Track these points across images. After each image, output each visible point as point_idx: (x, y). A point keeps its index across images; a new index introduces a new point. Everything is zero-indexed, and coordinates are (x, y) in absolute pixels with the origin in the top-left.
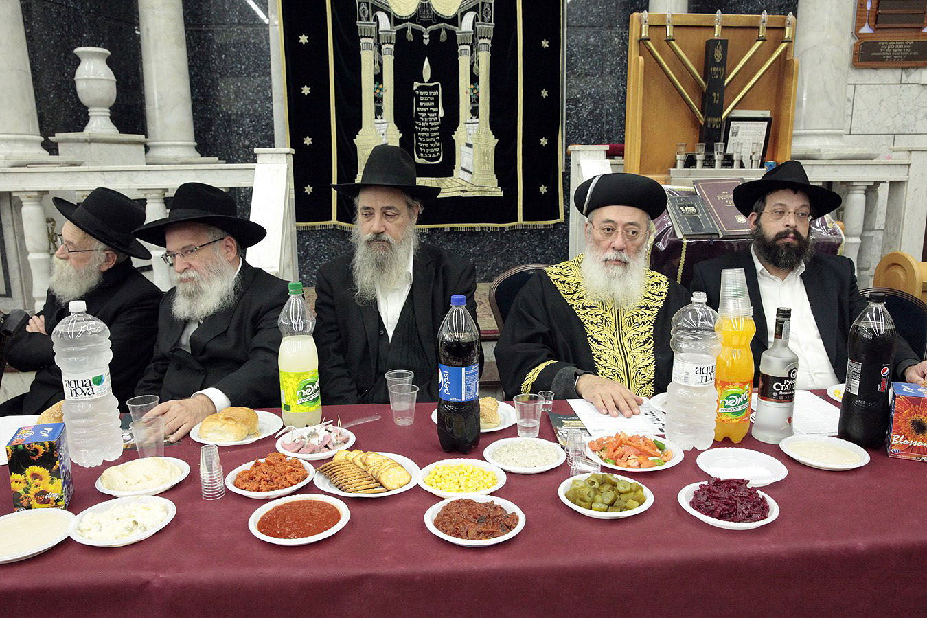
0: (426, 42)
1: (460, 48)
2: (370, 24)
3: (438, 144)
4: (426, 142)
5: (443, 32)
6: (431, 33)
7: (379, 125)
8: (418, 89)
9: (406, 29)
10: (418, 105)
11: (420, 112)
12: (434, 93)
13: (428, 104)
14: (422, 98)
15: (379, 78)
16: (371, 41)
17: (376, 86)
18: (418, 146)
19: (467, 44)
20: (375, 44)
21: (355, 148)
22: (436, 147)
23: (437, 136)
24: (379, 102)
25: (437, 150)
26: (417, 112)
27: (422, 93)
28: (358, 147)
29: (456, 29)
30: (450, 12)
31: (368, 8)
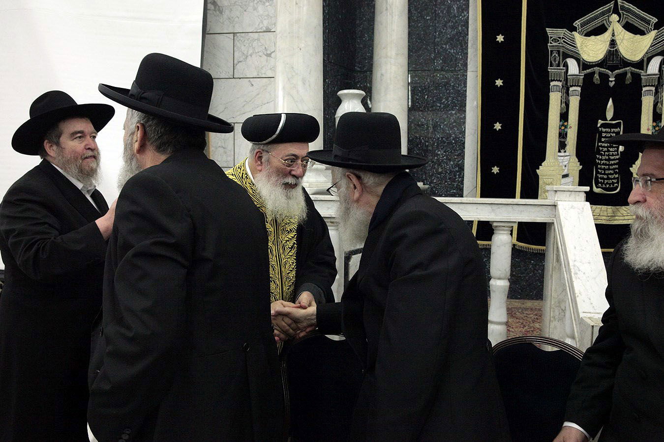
0: (612, 84)
1: (644, 89)
2: (559, 69)
3: (617, 176)
4: (604, 174)
5: (629, 75)
6: (617, 77)
7: (562, 158)
8: (601, 126)
9: (594, 73)
10: (600, 141)
11: (601, 146)
12: (616, 130)
14: (604, 135)
15: (564, 117)
16: (560, 84)
17: (561, 123)
18: (597, 178)
19: (652, 86)
20: (563, 87)
21: (537, 177)
22: (614, 178)
23: (616, 169)
24: (563, 138)
25: (615, 181)
26: (598, 146)
27: (604, 130)
28: (540, 177)
29: (642, 72)
30: (637, 57)
31: (559, 56)
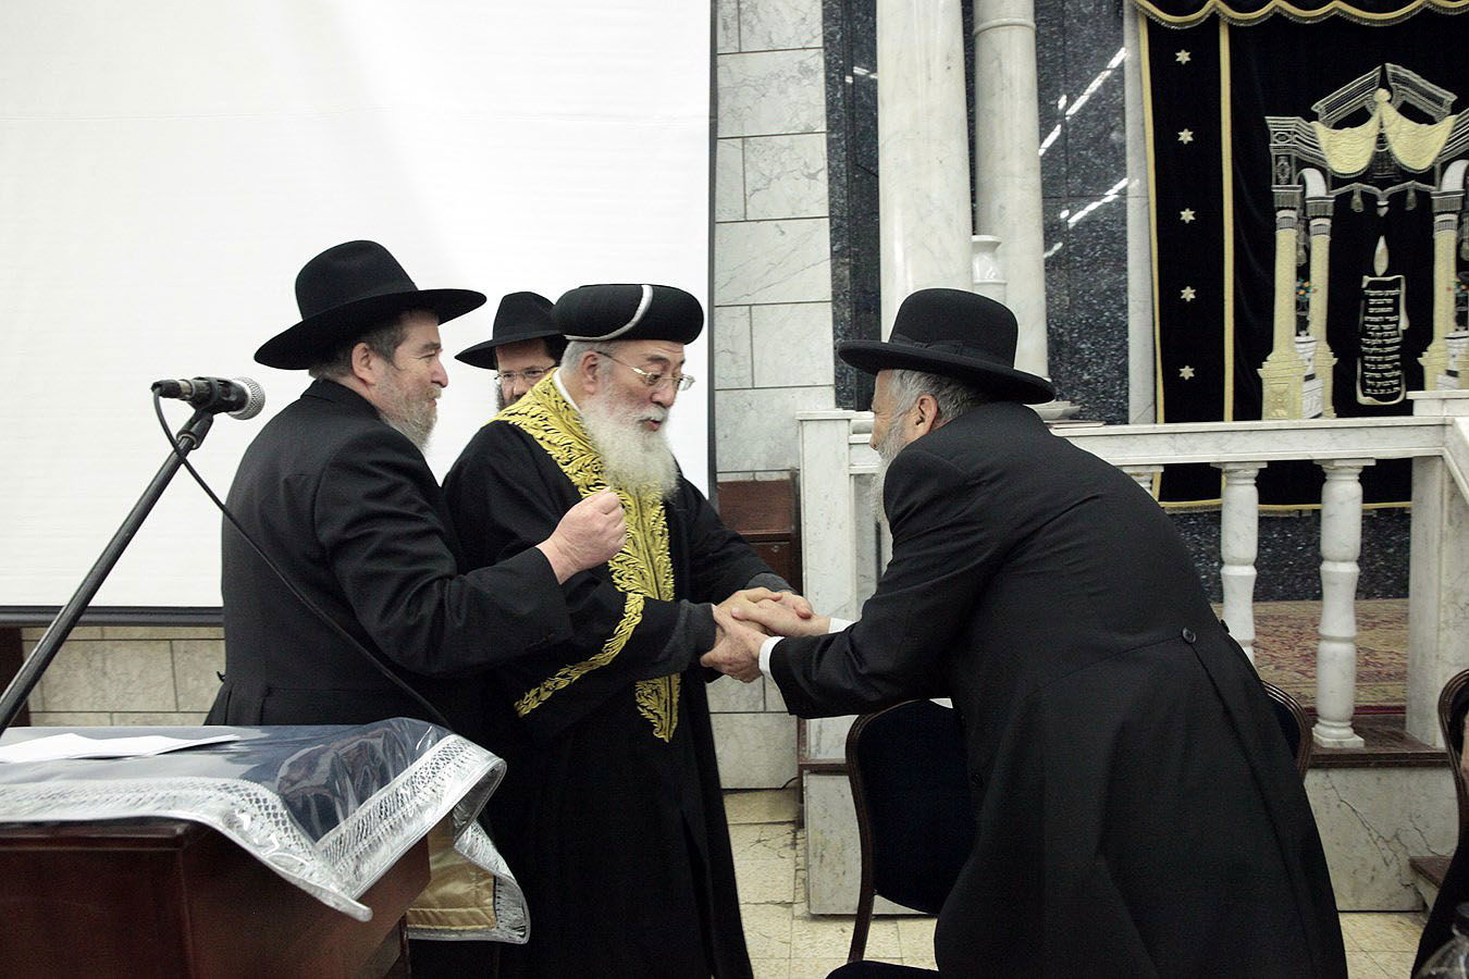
0: (1383, 212)
1: (1438, 218)
2: (1292, 188)
3: (1398, 373)
4: (1377, 371)
5: (1412, 195)
6: (1391, 198)
7: (1303, 346)
8: (1368, 287)
9: (1351, 193)
10: (1366, 312)
11: (1369, 322)
12: (1393, 292)
13: (1382, 310)
14: (1372, 301)
15: (1303, 272)
16: (1293, 214)
17: (1299, 284)
18: (1363, 376)
19: (1452, 212)
20: (1299, 219)
21: (1259, 381)
22: (1393, 378)
23: (1395, 361)
24: (1303, 310)
25: (1395, 382)
26: (1364, 322)
27: (1373, 293)
28: (1265, 382)
29: (1432, 189)
30: (1422, 163)
31: (1290, 164)
